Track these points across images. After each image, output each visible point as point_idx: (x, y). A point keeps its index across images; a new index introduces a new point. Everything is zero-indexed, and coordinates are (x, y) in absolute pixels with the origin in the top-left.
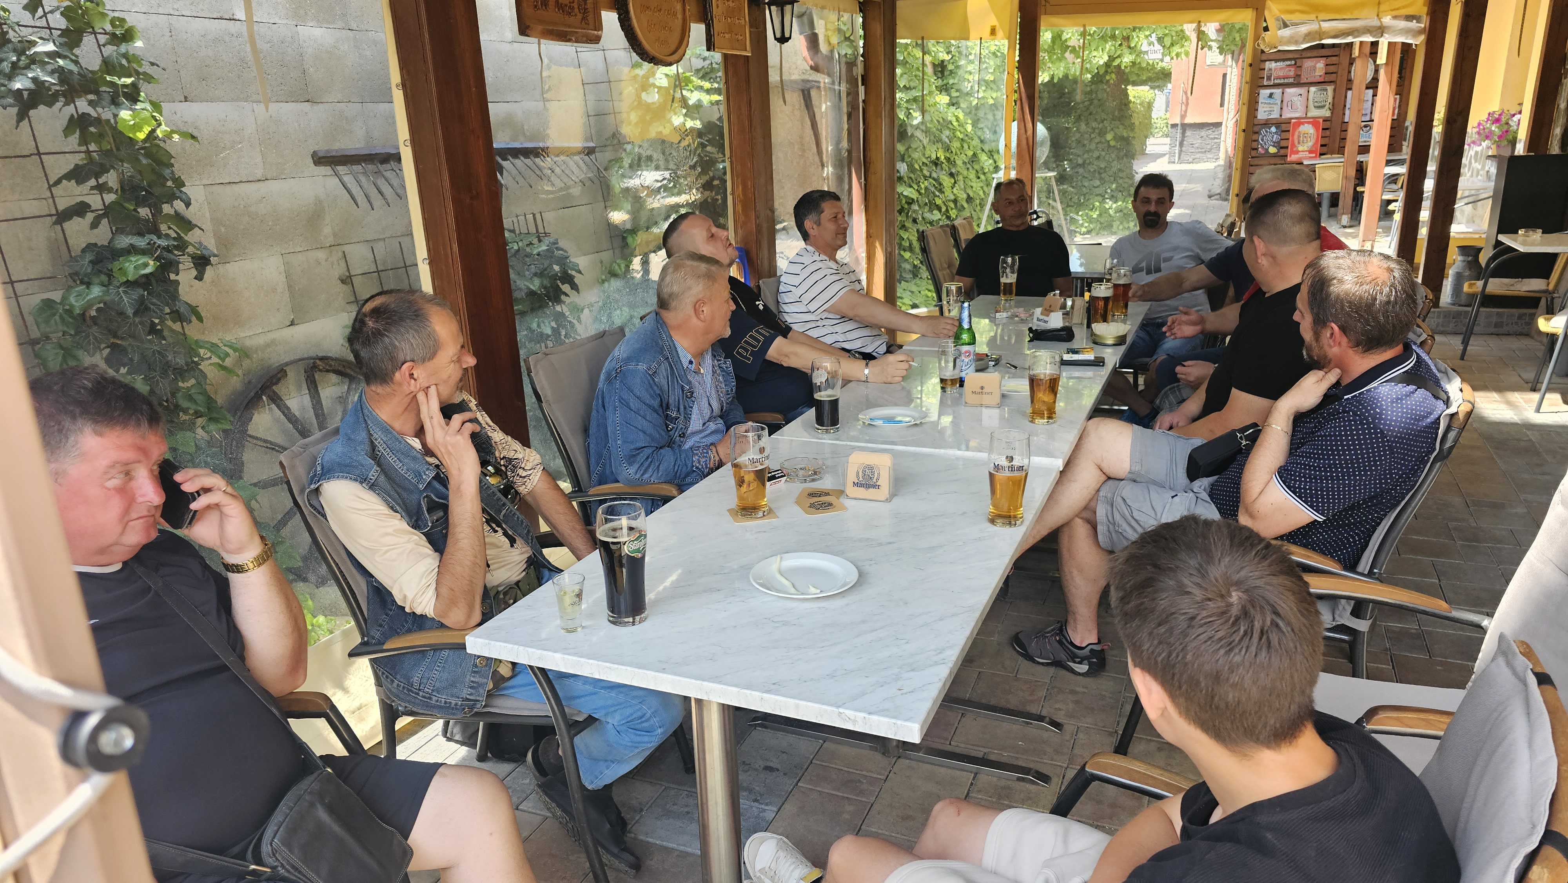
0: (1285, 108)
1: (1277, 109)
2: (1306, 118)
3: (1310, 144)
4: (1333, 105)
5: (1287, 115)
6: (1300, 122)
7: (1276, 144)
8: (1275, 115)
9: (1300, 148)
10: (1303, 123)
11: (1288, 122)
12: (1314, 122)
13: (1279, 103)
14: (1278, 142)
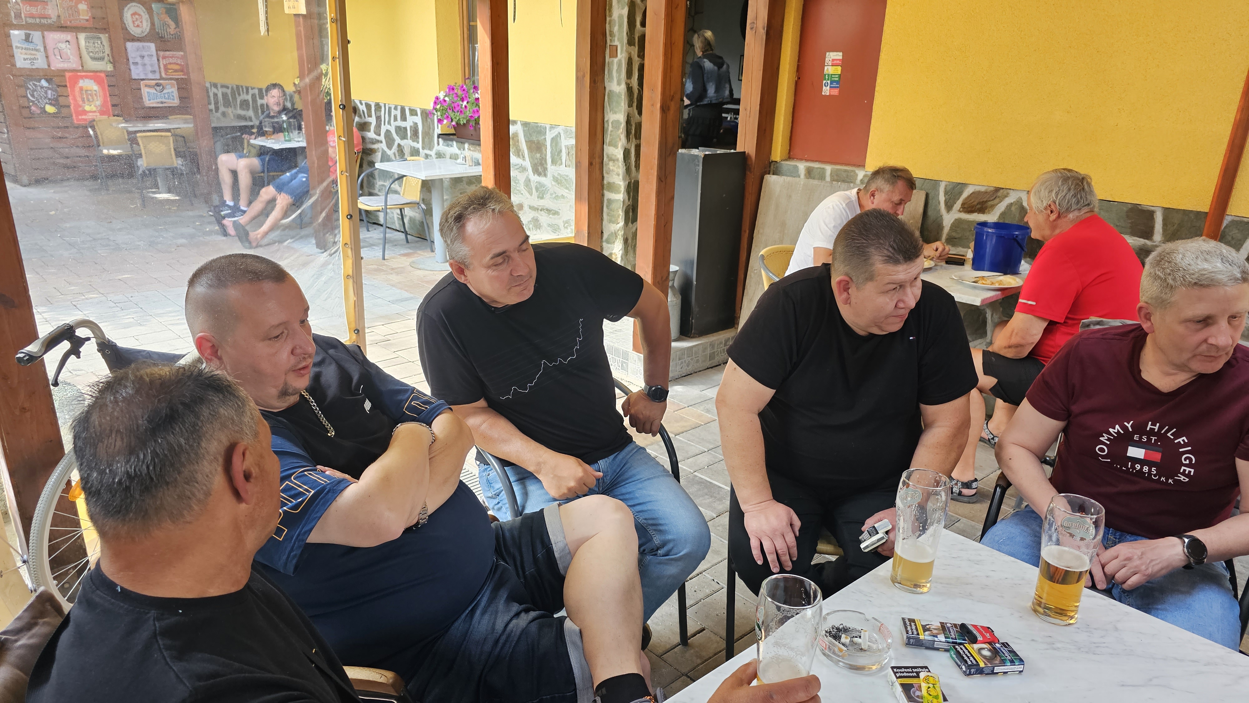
0: (52, 57)
1: (40, 56)
2: (83, 71)
3: (98, 103)
4: (113, 57)
5: (57, 64)
6: (76, 74)
7: (54, 102)
8: (41, 63)
9: (87, 108)
10: (82, 77)
11: (61, 73)
12: (95, 75)
13: (42, 49)
14: (56, 100)
